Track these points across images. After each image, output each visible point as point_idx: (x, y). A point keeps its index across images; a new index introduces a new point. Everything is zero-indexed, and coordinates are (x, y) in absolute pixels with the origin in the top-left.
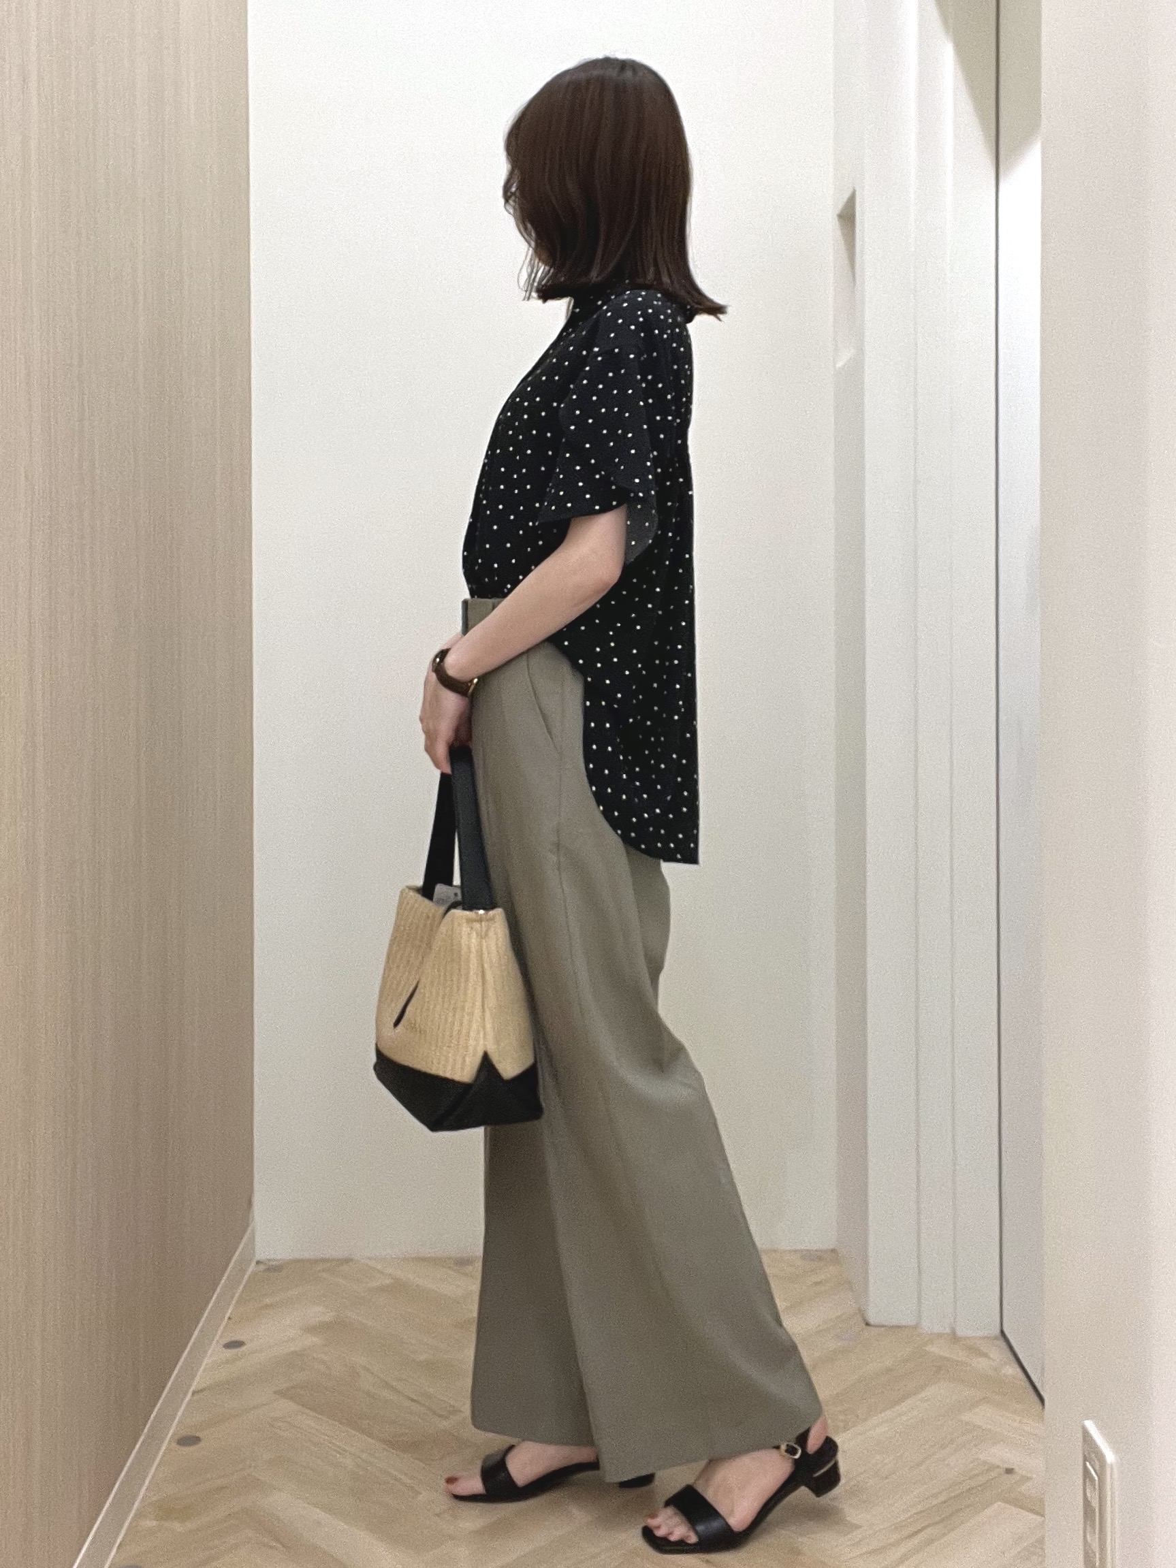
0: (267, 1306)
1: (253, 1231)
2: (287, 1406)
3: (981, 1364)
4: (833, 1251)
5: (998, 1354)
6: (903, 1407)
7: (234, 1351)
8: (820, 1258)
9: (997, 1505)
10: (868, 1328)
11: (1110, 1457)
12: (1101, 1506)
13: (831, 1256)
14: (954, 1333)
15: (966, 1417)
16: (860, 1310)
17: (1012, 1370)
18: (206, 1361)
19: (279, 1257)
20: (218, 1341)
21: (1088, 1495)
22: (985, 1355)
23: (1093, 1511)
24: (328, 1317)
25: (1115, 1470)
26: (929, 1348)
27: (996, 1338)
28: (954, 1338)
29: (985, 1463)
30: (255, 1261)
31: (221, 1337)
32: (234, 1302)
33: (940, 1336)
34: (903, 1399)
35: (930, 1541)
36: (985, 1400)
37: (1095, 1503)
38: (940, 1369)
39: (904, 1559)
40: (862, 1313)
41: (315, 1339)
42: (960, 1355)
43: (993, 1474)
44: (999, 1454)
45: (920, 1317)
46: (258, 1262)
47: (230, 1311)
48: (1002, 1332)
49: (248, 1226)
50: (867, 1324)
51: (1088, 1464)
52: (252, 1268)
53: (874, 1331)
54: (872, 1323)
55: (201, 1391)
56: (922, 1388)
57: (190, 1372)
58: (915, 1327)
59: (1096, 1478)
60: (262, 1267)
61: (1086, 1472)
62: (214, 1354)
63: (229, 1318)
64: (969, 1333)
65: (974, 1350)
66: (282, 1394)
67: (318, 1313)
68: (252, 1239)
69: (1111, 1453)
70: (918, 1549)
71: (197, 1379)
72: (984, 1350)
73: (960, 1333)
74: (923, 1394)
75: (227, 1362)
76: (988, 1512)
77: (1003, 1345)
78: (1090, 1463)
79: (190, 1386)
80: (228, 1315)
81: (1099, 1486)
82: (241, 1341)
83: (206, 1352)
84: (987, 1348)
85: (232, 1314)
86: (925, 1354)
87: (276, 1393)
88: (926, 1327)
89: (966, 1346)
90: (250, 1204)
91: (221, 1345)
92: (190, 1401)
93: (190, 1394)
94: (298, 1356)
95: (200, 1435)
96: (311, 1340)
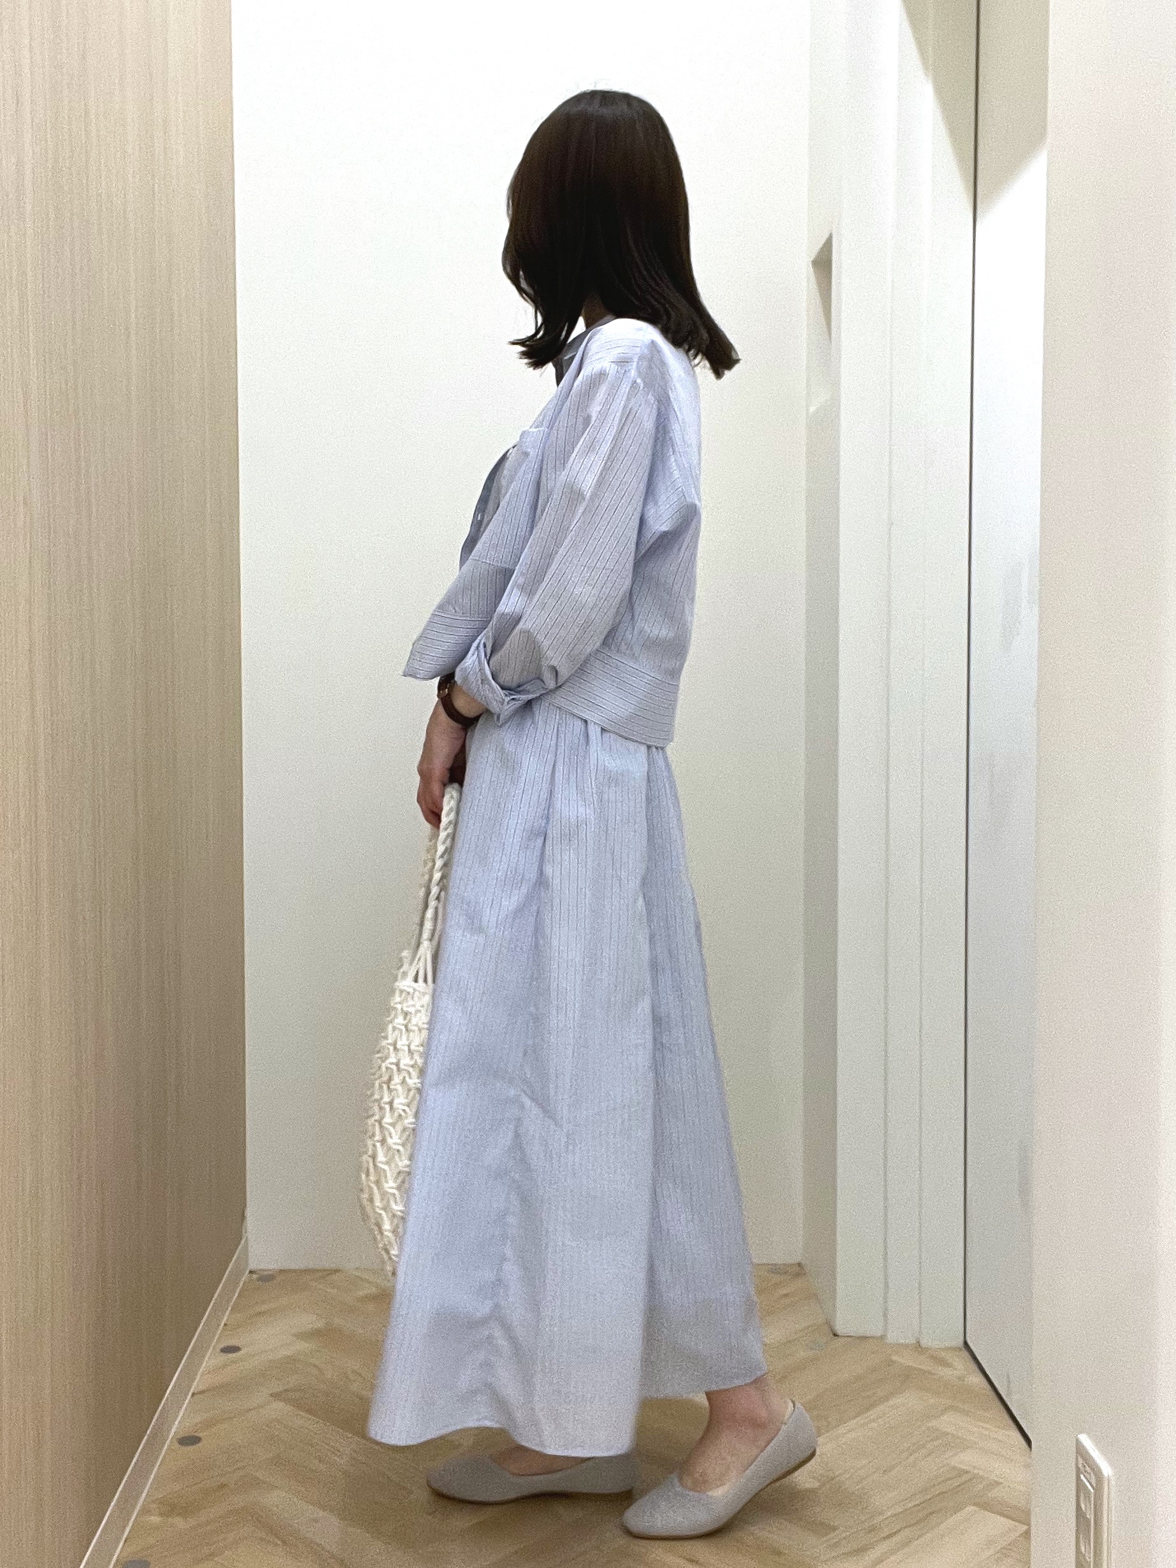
0: (260, 1314)
1: (246, 1241)
2: (279, 1408)
3: (945, 1373)
4: (799, 1265)
5: (961, 1365)
6: (872, 1414)
7: (231, 1355)
8: (787, 1272)
9: (971, 1508)
10: (836, 1337)
11: (1106, 1470)
12: (1095, 1516)
13: (799, 1269)
14: (918, 1342)
15: (933, 1423)
16: (827, 1322)
17: (977, 1379)
18: (204, 1365)
19: (271, 1267)
20: (214, 1349)
21: (1083, 1506)
22: (950, 1365)
23: (1088, 1521)
24: (320, 1324)
25: (1113, 1483)
26: (895, 1358)
27: (960, 1349)
28: (918, 1347)
29: (954, 1468)
30: (248, 1270)
31: (218, 1342)
32: (230, 1308)
33: (907, 1346)
34: (872, 1406)
35: (907, 1543)
36: (951, 1407)
37: (1090, 1516)
38: (907, 1377)
39: (880, 1561)
40: (830, 1325)
41: (307, 1345)
42: (925, 1365)
43: (964, 1478)
44: (965, 1459)
45: (886, 1325)
46: (251, 1272)
47: (225, 1319)
48: (966, 1343)
49: (241, 1239)
50: (835, 1335)
51: (1082, 1476)
52: (245, 1275)
53: (842, 1341)
54: (839, 1332)
55: (199, 1393)
56: (892, 1394)
57: (188, 1377)
58: (882, 1337)
59: (1092, 1490)
60: (254, 1276)
61: (1079, 1485)
62: (211, 1360)
63: (225, 1325)
64: (935, 1344)
65: (939, 1360)
66: (276, 1396)
67: (308, 1321)
68: (247, 1250)
69: (1107, 1465)
70: (893, 1552)
71: (195, 1384)
72: (950, 1361)
73: (924, 1342)
74: (891, 1403)
75: (224, 1366)
76: (958, 1516)
77: (966, 1354)
78: (1084, 1476)
79: (189, 1391)
80: (223, 1321)
81: (1095, 1495)
82: (236, 1347)
83: (204, 1357)
84: (949, 1356)
85: (227, 1321)
86: (890, 1363)
87: (271, 1395)
88: (892, 1338)
89: (932, 1357)
90: (243, 1217)
91: (218, 1350)
92: (190, 1402)
93: (189, 1397)
94: (292, 1360)
95: (200, 1435)
96: (303, 1346)
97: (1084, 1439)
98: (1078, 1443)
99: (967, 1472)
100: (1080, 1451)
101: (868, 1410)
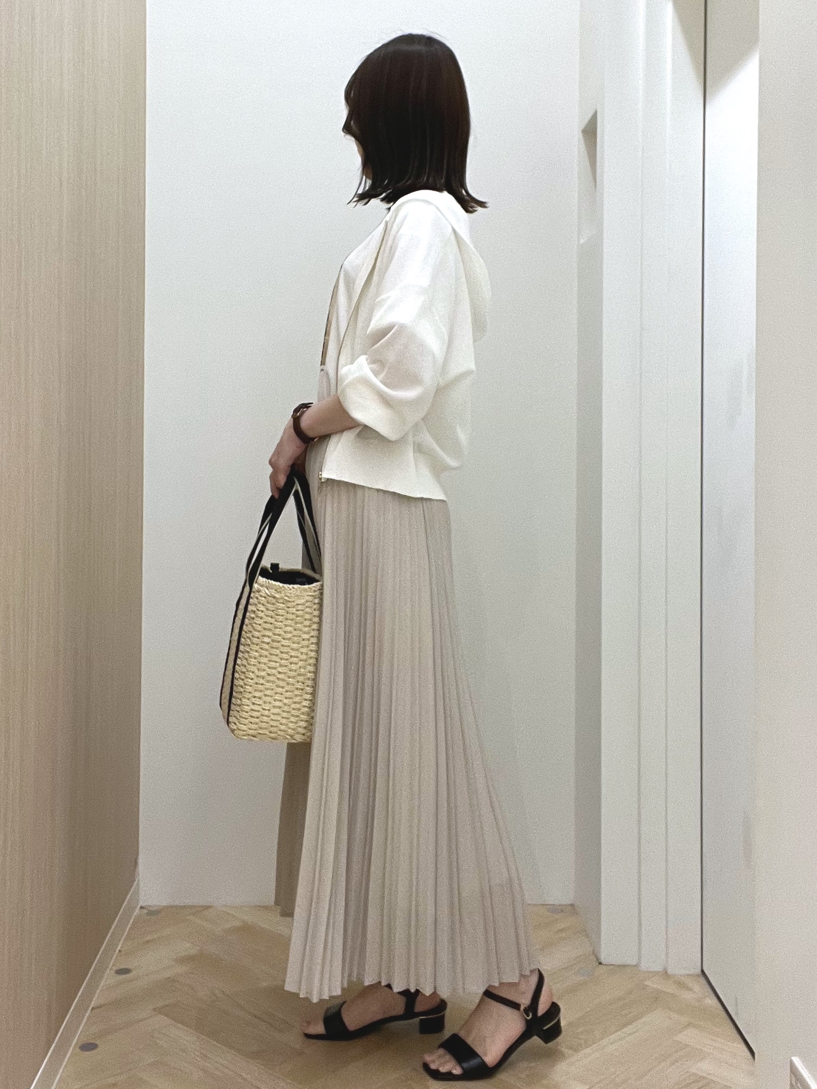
0: (148, 942)
1: (138, 884)
2: (161, 1020)
3: (687, 996)
4: (572, 905)
5: (699, 988)
6: (629, 1029)
7: (123, 976)
8: (562, 911)
10: (601, 965)
13: (572, 909)
14: (665, 970)
15: (680, 1037)
16: (594, 953)
17: (712, 1001)
18: (102, 984)
19: (157, 904)
20: (110, 970)
22: (690, 989)
24: (193, 951)
26: (647, 983)
27: (698, 975)
28: (665, 975)
29: (695, 1074)
30: (139, 907)
31: (113, 965)
32: (123, 938)
33: (655, 973)
34: (630, 1023)
36: (691, 1024)
38: (657, 999)
40: (596, 955)
41: (184, 968)
42: (671, 988)
43: (702, 1083)
44: (704, 1067)
45: (640, 957)
46: (142, 908)
47: (120, 946)
48: (702, 970)
49: (135, 880)
50: (600, 963)
52: (137, 910)
53: (605, 968)
54: (603, 960)
55: (97, 1008)
56: (645, 1013)
57: (89, 994)
58: (637, 966)
60: (145, 911)
62: (109, 978)
63: (120, 950)
64: (678, 972)
65: (681, 985)
66: (159, 1010)
67: (185, 948)
68: (137, 891)
71: (94, 999)
72: (690, 985)
73: (670, 972)
74: (644, 1020)
75: (119, 984)
77: (704, 981)
79: (88, 1006)
80: (119, 948)
82: (126, 969)
83: (101, 977)
84: (690, 983)
85: (122, 947)
86: (645, 988)
87: (155, 1010)
88: (644, 966)
89: (675, 982)
90: (136, 863)
91: (113, 972)
92: (89, 1017)
93: (89, 1011)
94: (171, 981)
95: (97, 1043)
96: (181, 969)
97: (797, 1061)
98: (792, 1064)
99: (704, 1078)
100: (794, 1071)
101: (625, 1026)
